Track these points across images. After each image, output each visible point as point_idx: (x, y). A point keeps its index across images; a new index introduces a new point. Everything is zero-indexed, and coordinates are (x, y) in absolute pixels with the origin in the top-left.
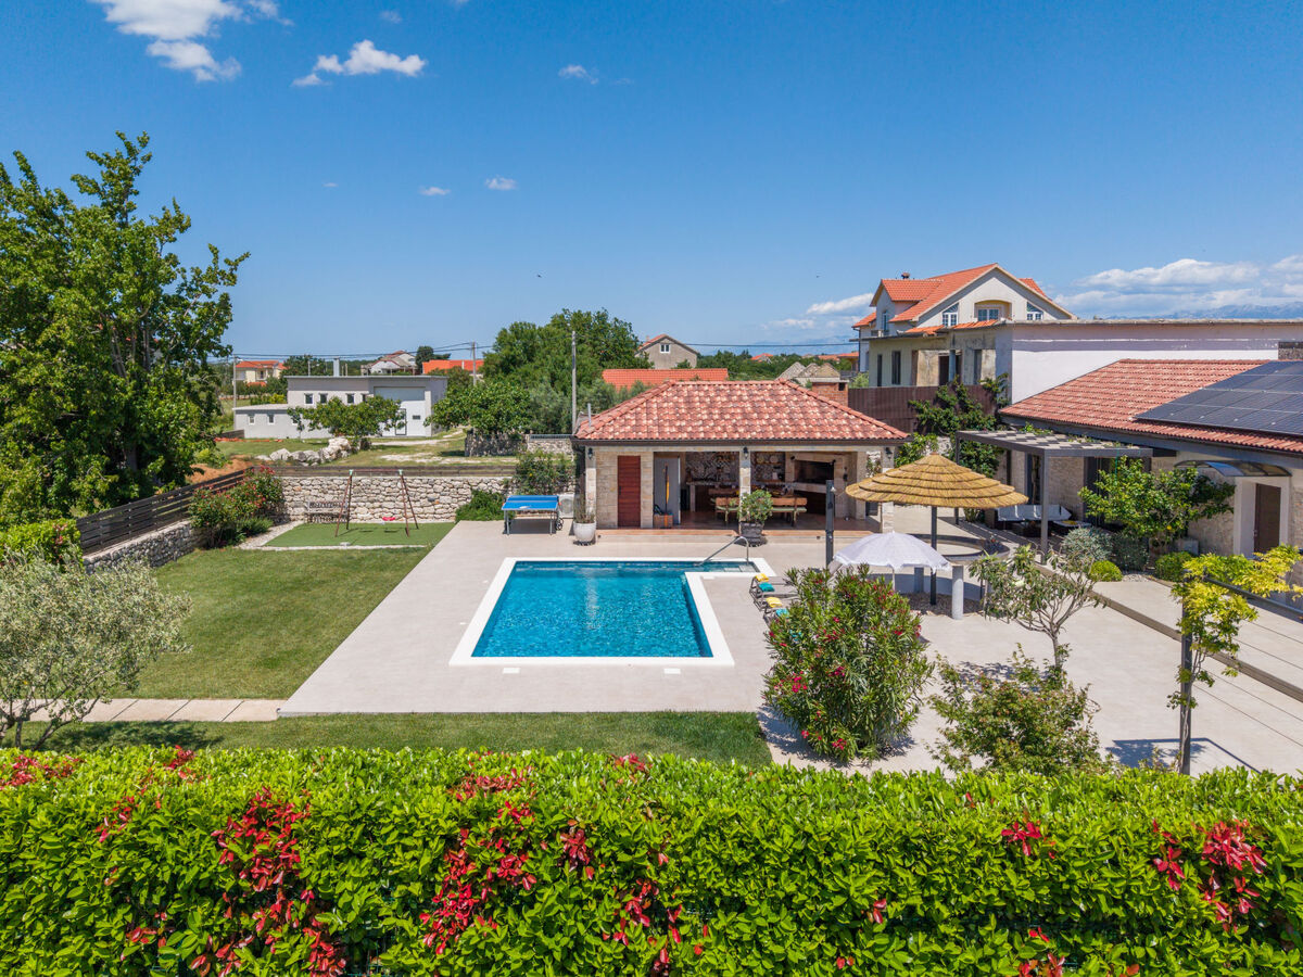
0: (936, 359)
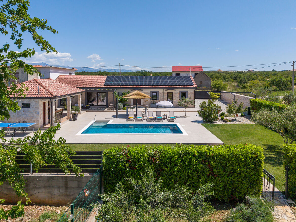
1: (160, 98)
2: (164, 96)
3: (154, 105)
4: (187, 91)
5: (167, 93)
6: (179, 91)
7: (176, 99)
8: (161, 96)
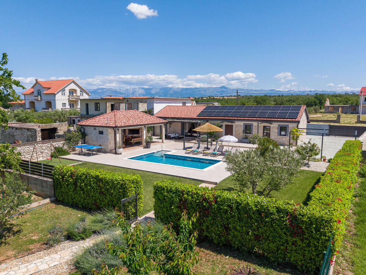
0: (110, 104)
1: (255, 132)
2: (259, 129)
3: (246, 140)
4: (288, 125)
5: (263, 127)
6: (277, 125)
7: (273, 134)
8: (255, 130)
